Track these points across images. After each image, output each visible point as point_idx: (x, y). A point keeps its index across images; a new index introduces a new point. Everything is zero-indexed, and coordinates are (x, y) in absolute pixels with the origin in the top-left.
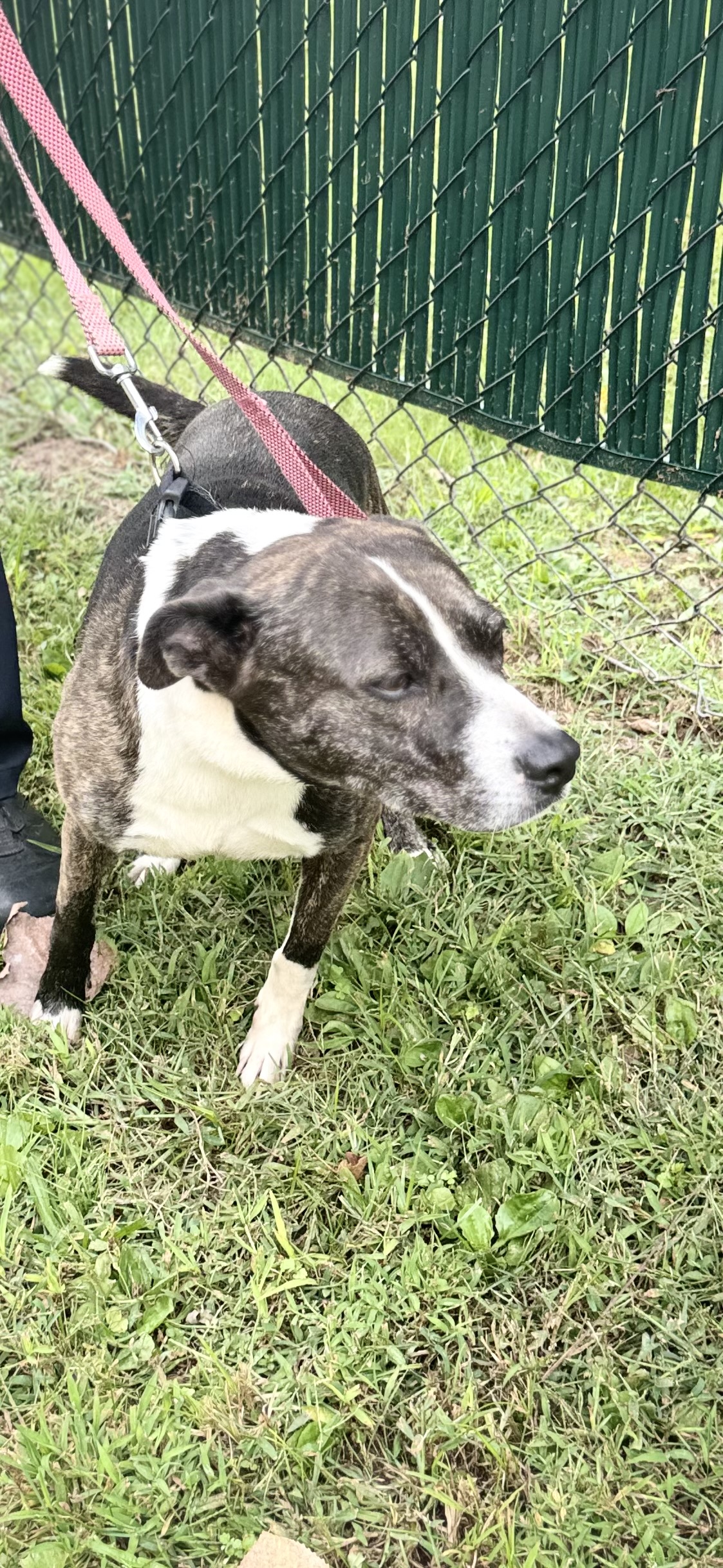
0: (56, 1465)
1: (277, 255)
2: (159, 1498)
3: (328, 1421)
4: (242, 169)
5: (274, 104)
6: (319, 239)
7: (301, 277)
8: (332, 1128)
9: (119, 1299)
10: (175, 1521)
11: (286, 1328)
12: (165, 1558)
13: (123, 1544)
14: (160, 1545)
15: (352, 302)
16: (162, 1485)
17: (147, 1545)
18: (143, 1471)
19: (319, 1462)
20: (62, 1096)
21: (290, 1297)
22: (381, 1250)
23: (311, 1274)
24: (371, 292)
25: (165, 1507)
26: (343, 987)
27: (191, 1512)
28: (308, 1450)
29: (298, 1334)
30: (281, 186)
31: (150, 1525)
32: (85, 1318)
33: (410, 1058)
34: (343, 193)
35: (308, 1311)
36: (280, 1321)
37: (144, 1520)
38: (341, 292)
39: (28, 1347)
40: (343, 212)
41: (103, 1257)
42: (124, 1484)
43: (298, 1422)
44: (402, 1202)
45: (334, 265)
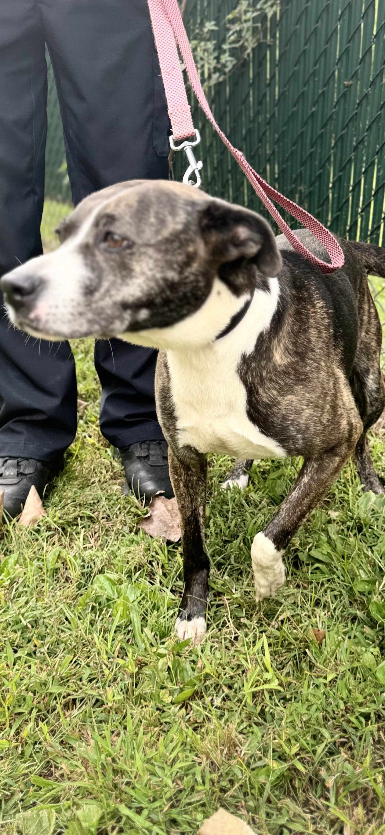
0: (109, 759)
1: (335, 215)
2: (166, 789)
3: (277, 767)
4: (322, 178)
5: (339, 144)
6: (356, 204)
7: (346, 224)
8: (309, 617)
9: (169, 685)
10: (172, 806)
11: (262, 713)
12: (163, 827)
13: (139, 811)
14: (161, 817)
15: (369, 233)
16: (169, 782)
17: (153, 816)
18: (159, 772)
19: (268, 787)
20: (161, 583)
21: (267, 695)
22: (325, 678)
23: (281, 685)
24: (379, 228)
25: (168, 795)
26: (326, 549)
27: (184, 801)
28: (262, 779)
29: (268, 717)
30: (340, 181)
31: (157, 804)
32: (146, 688)
33: (359, 587)
34: (368, 182)
35: (276, 705)
36: (259, 708)
37: (155, 800)
38: (364, 229)
39: (110, 698)
40: (368, 190)
41: (164, 659)
42: (146, 777)
43: (259, 763)
44: (343, 656)
45: (362, 216)
